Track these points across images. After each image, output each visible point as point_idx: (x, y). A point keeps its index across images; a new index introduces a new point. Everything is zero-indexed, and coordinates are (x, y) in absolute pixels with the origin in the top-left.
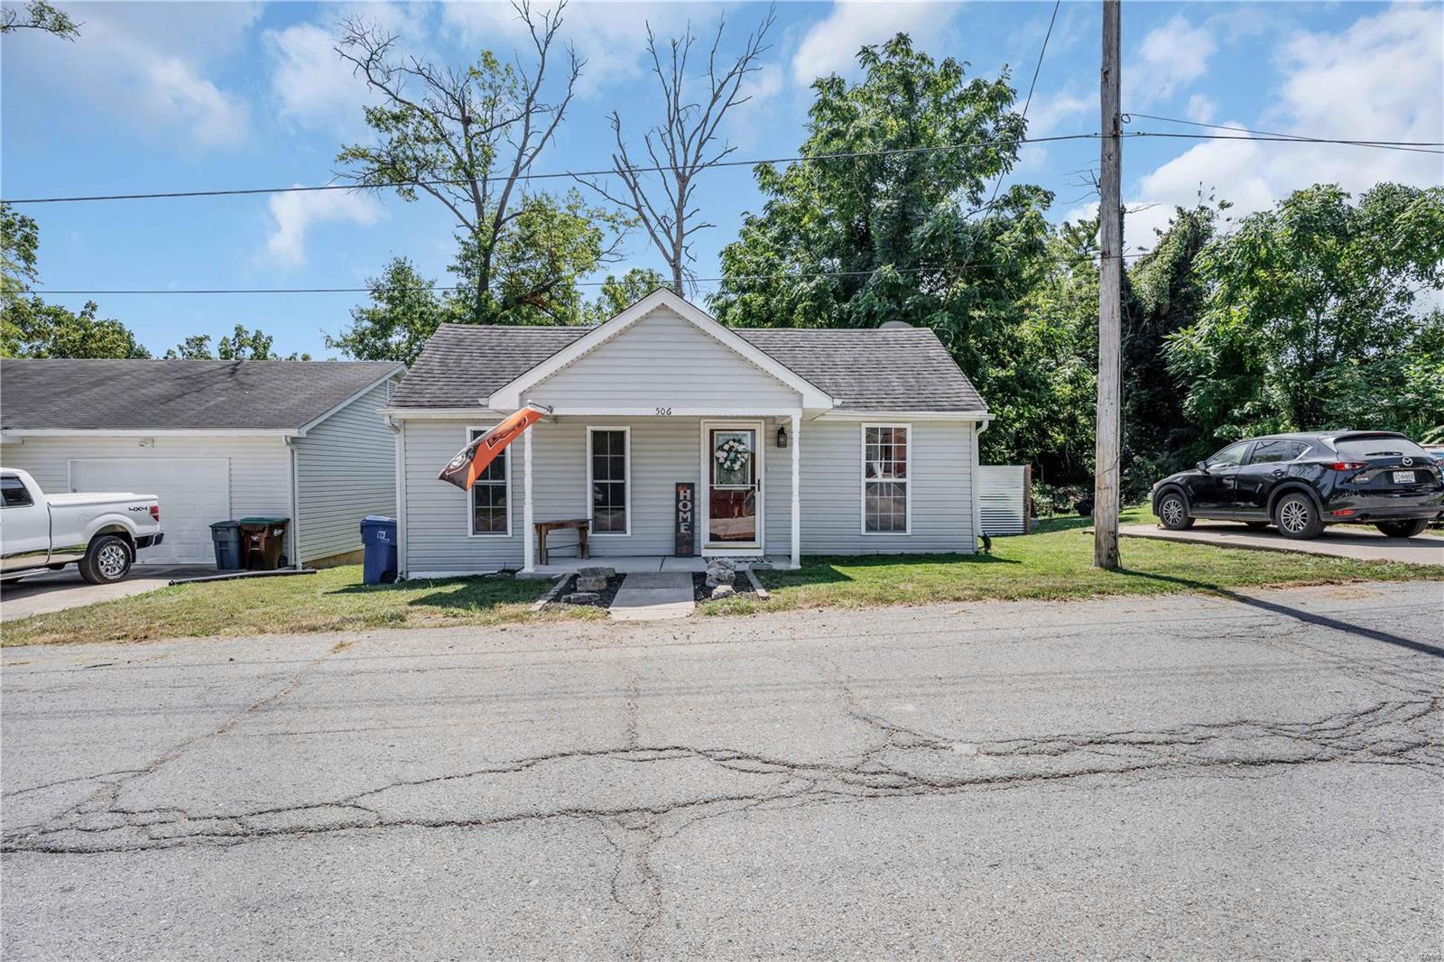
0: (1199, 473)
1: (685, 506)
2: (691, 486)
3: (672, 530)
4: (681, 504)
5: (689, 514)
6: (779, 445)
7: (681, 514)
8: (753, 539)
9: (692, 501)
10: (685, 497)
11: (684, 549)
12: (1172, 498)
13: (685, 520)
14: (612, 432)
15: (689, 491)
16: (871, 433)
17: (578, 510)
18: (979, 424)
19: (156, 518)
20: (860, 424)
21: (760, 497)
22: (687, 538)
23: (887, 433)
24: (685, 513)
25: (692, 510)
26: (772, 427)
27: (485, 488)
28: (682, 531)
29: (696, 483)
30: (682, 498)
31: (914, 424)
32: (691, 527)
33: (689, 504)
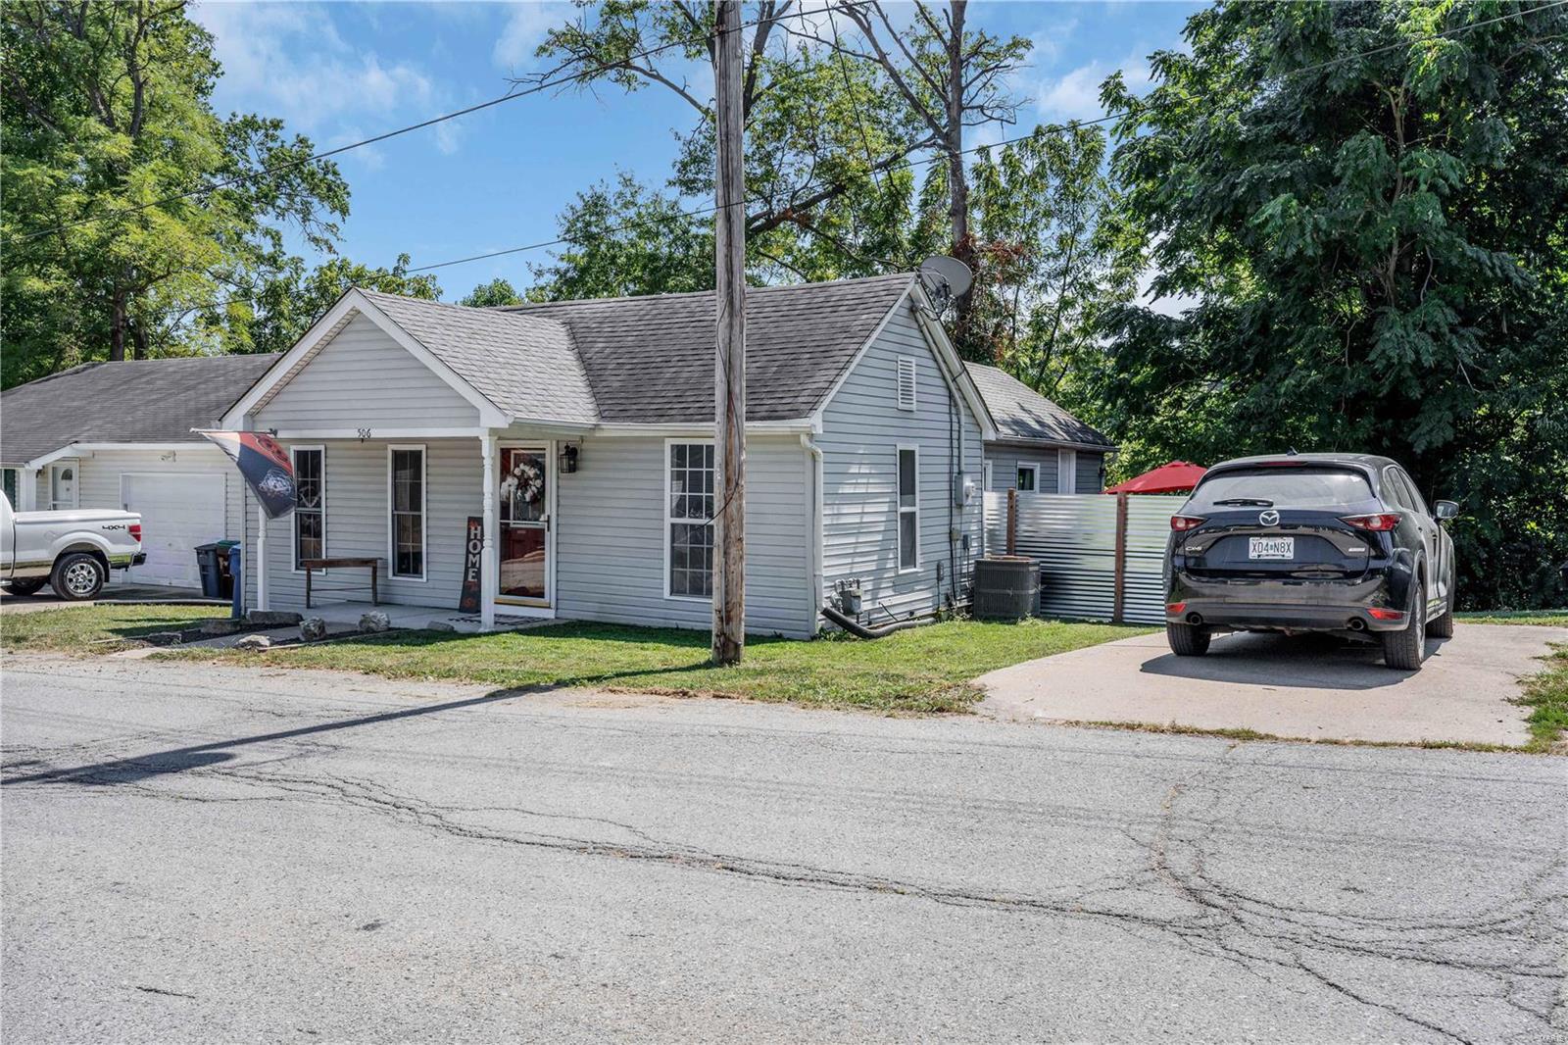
1: (474, 547)
2: (481, 521)
3: (461, 578)
4: (471, 544)
5: (477, 557)
7: (471, 556)
8: (541, 595)
9: (481, 541)
10: (476, 535)
11: (470, 604)
13: (473, 565)
14: (410, 452)
15: (478, 528)
16: (679, 452)
19: (138, 538)
20: (661, 440)
21: (550, 538)
22: (473, 589)
23: (696, 450)
24: (474, 555)
25: (480, 553)
28: (470, 579)
30: (472, 537)
32: (479, 574)
33: (478, 544)
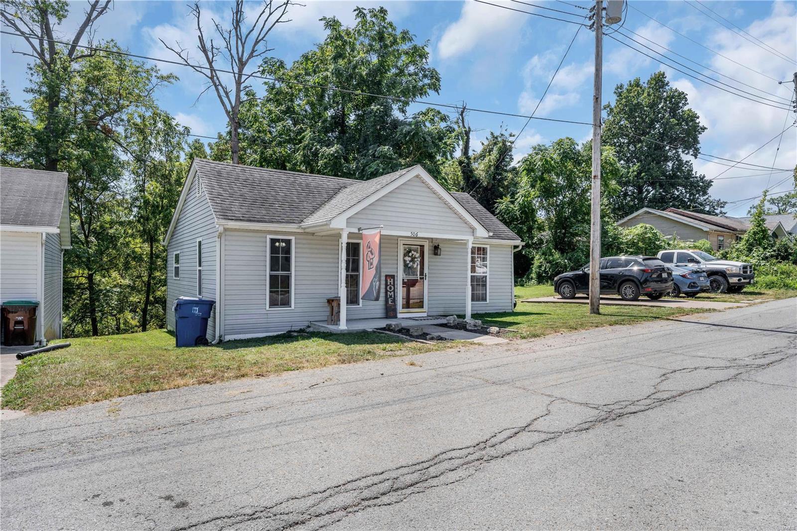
0: (581, 272)
1: (390, 288)
2: (393, 277)
3: (384, 303)
4: (388, 287)
5: (392, 293)
6: (436, 254)
7: (389, 293)
8: (422, 306)
9: (394, 285)
10: (390, 283)
11: (391, 314)
12: (565, 284)
13: (391, 297)
14: (352, 243)
15: (392, 280)
16: (473, 249)
17: (333, 291)
18: (516, 247)
21: (426, 283)
22: (393, 307)
23: (479, 250)
24: (391, 292)
25: (394, 291)
26: (431, 244)
27: (277, 276)
28: (389, 303)
29: (396, 275)
30: (389, 284)
31: (491, 246)
32: (394, 301)
33: (392, 287)
